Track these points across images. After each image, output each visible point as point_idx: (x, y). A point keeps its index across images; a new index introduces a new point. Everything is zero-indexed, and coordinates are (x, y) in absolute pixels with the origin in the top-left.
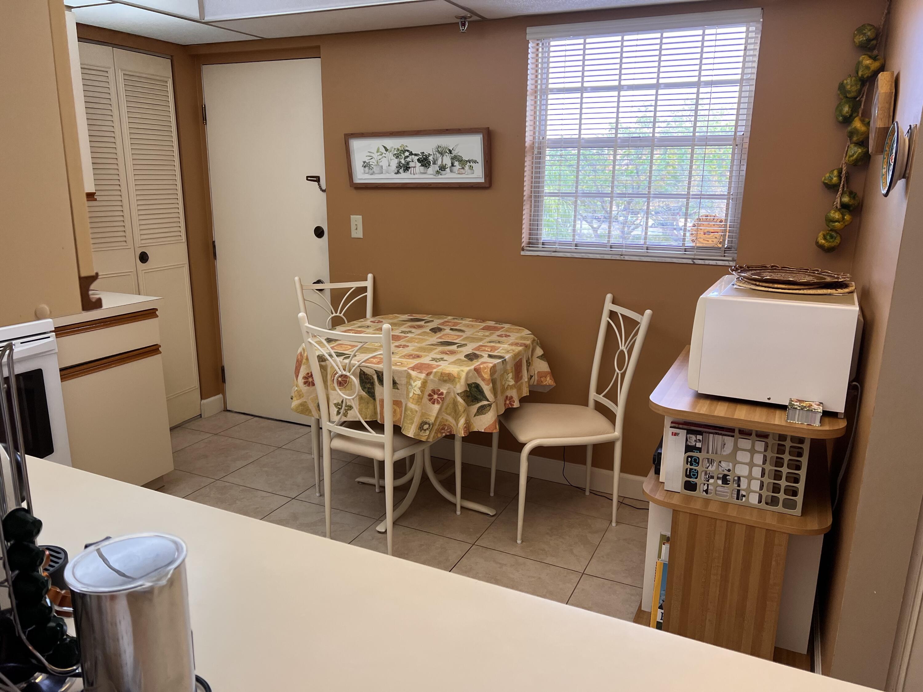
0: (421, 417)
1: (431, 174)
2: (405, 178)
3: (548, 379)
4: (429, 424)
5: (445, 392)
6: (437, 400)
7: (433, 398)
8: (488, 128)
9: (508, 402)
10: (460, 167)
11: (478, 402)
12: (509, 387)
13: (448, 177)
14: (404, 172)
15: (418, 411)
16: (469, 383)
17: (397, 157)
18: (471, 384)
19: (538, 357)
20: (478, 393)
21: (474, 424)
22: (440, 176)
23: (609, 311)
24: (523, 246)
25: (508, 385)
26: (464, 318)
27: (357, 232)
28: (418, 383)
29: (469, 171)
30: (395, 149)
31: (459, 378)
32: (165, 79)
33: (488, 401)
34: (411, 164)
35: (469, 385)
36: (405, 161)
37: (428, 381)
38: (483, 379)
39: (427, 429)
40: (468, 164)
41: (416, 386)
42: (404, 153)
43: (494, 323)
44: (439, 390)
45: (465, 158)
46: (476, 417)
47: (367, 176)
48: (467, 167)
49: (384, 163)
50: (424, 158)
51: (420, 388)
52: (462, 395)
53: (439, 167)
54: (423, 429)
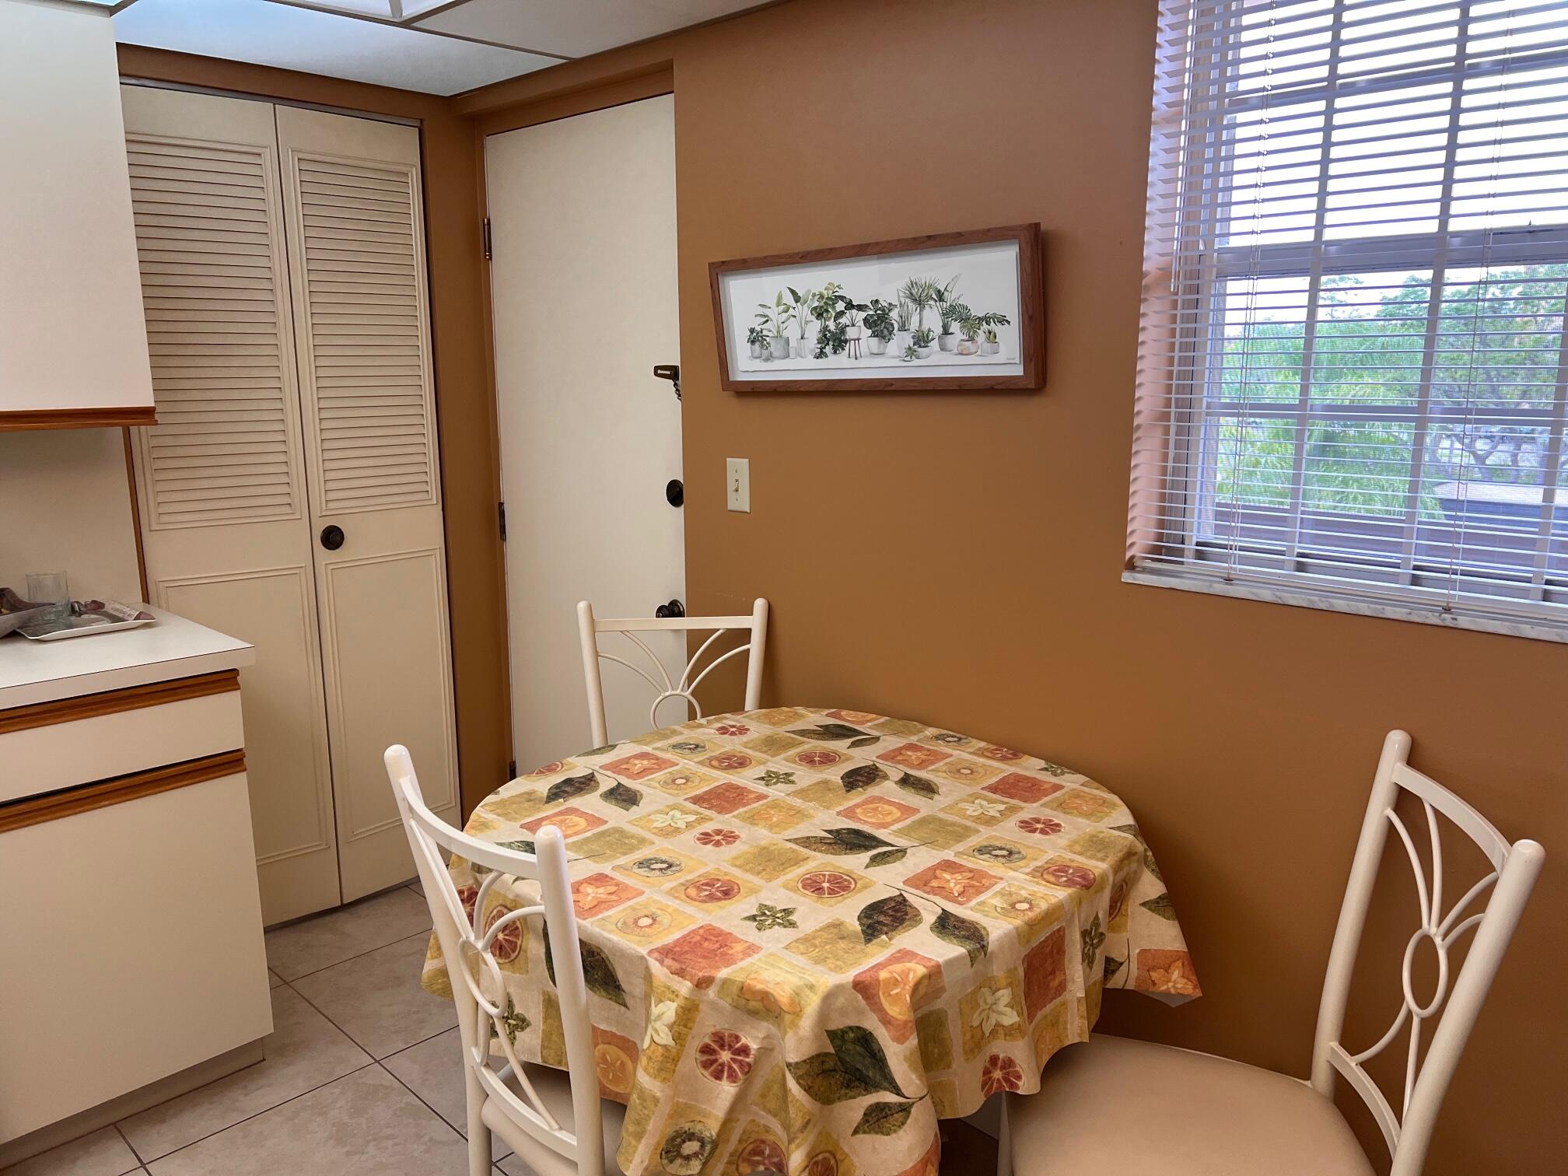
0: (671, 1116)
1: (894, 357)
2: (839, 367)
3: (1176, 974)
4: (702, 1141)
5: (754, 1046)
6: (730, 1068)
7: (716, 1060)
8: (1037, 225)
9: (997, 1074)
10: (965, 337)
11: (867, 1091)
12: (1001, 1031)
13: (937, 364)
14: (835, 352)
15: (661, 1100)
16: (833, 1027)
17: (819, 316)
18: (844, 1032)
19: (1144, 904)
20: (868, 1061)
21: (855, 1160)
22: (916, 362)
23: (1394, 787)
24: (1132, 557)
25: (998, 1025)
26: (968, 736)
27: (740, 500)
28: (666, 1011)
29: (987, 346)
30: (814, 295)
31: (797, 1012)
32: (404, 169)
33: (898, 1092)
34: (851, 333)
35: (832, 1035)
36: (837, 325)
37: (702, 1006)
38: (886, 1020)
39: (696, 1155)
40: (985, 326)
41: (659, 1017)
42: (834, 304)
43: (1042, 764)
44: (737, 1038)
45: (977, 311)
46: (860, 1136)
47: (758, 365)
48: (981, 337)
49: (792, 332)
50: (878, 316)
51: (671, 1027)
52: (800, 1072)
53: (913, 337)
54: (679, 1155)
